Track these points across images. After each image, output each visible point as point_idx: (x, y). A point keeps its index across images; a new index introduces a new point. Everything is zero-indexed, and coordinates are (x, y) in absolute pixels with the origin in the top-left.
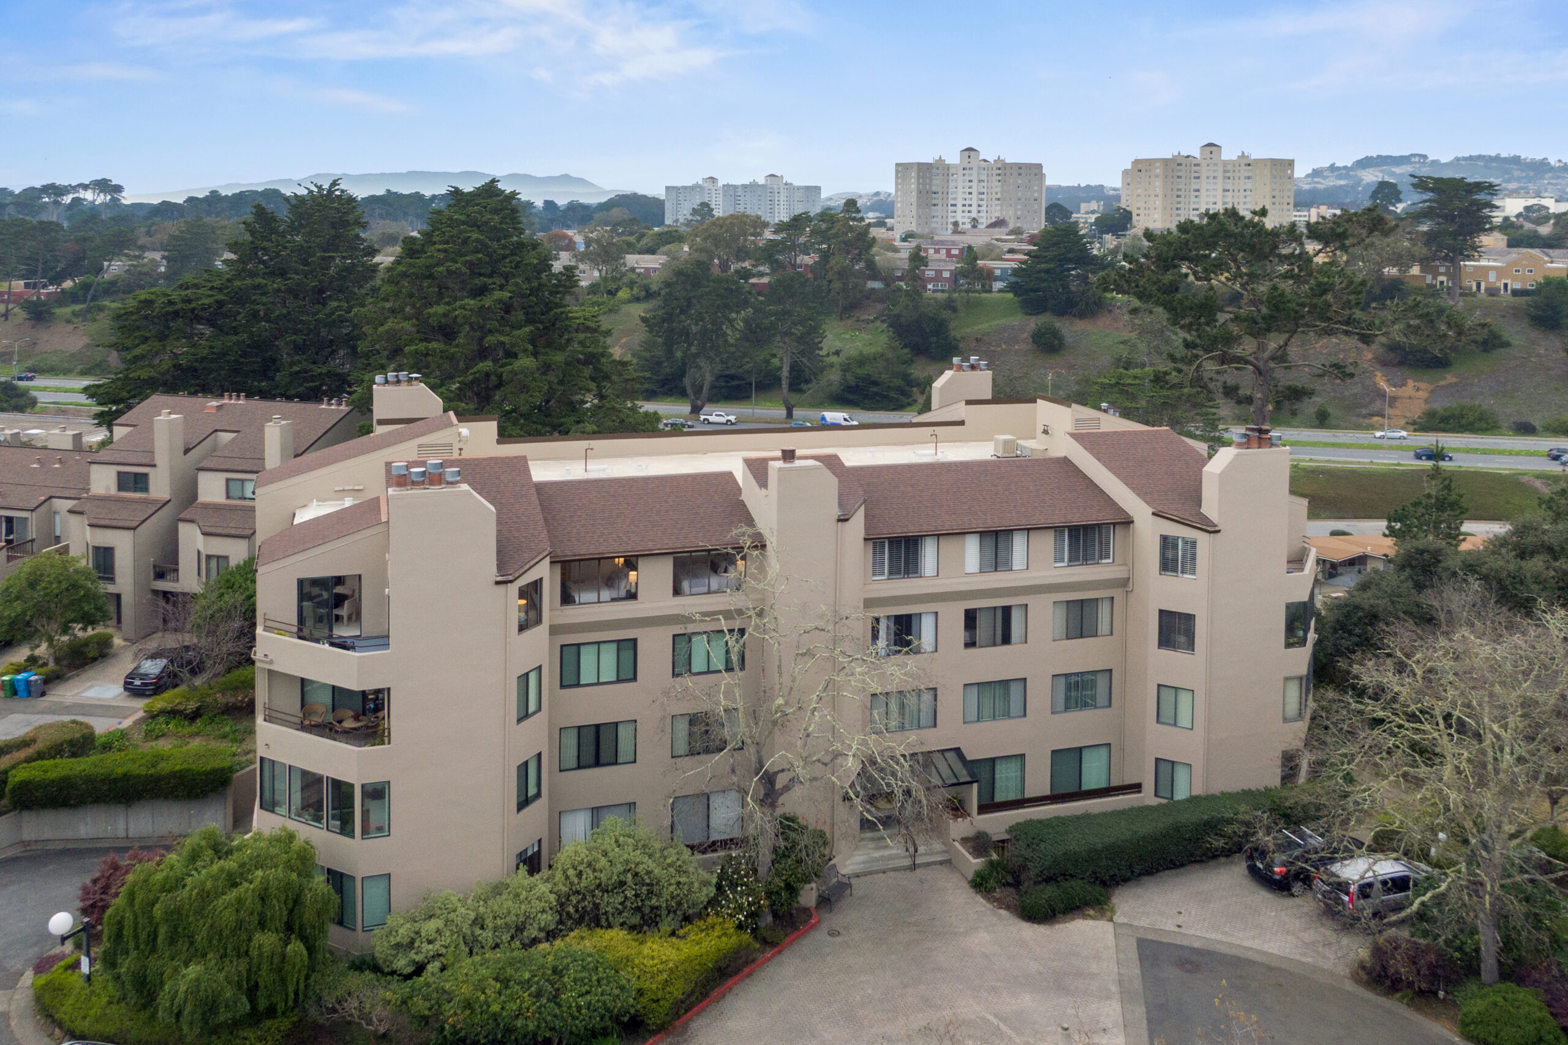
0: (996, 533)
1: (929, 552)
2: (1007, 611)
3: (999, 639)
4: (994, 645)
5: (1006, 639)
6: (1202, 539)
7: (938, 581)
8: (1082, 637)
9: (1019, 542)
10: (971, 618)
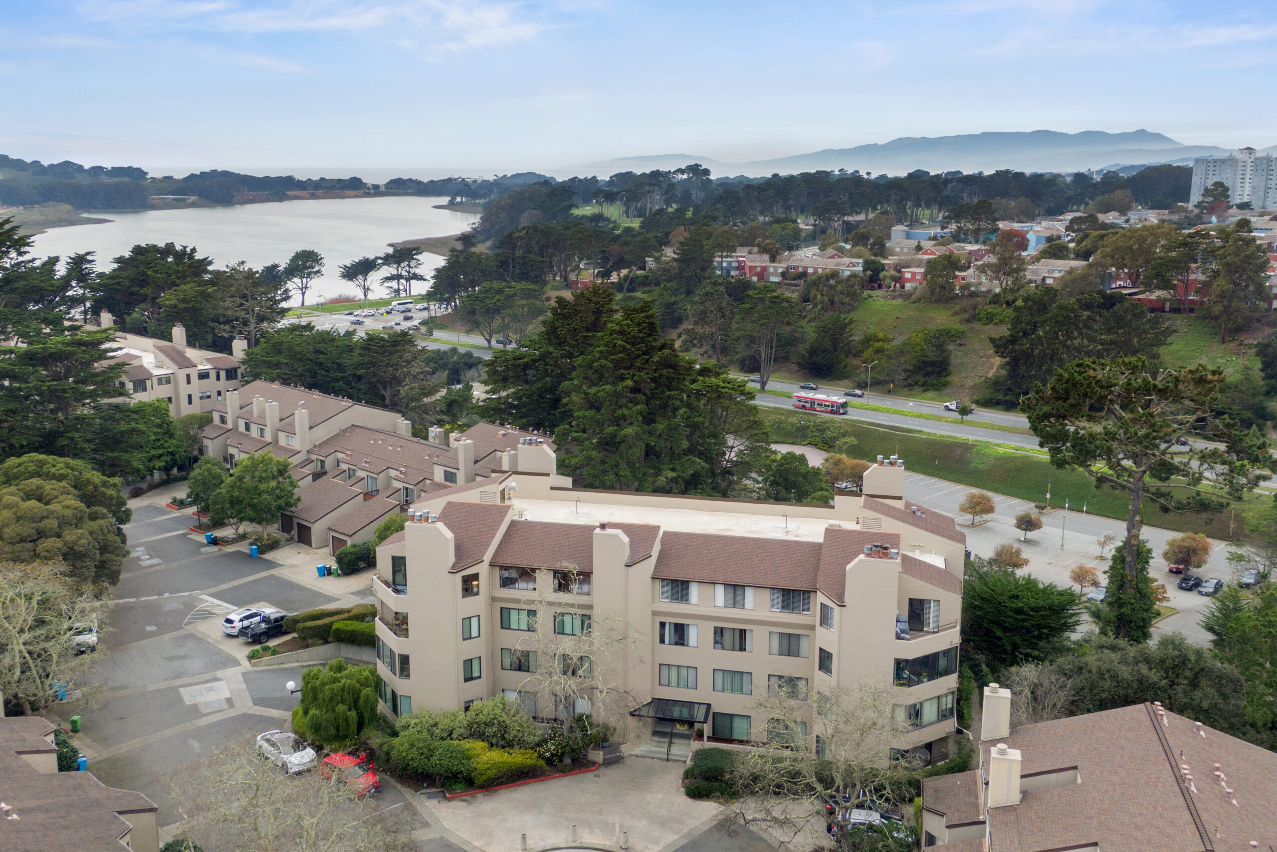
0: (735, 586)
1: (694, 591)
2: (743, 633)
3: (737, 646)
4: (733, 650)
5: (742, 648)
6: (837, 609)
7: (696, 608)
8: (789, 655)
9: (749, 593)
10: (719, 632)
